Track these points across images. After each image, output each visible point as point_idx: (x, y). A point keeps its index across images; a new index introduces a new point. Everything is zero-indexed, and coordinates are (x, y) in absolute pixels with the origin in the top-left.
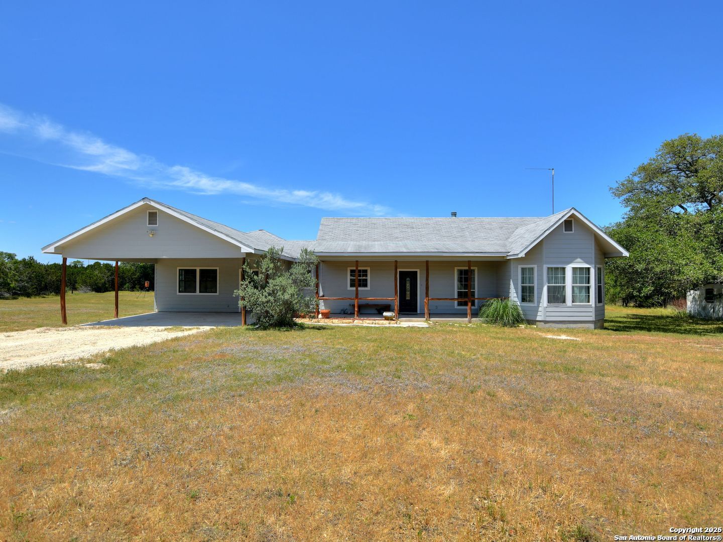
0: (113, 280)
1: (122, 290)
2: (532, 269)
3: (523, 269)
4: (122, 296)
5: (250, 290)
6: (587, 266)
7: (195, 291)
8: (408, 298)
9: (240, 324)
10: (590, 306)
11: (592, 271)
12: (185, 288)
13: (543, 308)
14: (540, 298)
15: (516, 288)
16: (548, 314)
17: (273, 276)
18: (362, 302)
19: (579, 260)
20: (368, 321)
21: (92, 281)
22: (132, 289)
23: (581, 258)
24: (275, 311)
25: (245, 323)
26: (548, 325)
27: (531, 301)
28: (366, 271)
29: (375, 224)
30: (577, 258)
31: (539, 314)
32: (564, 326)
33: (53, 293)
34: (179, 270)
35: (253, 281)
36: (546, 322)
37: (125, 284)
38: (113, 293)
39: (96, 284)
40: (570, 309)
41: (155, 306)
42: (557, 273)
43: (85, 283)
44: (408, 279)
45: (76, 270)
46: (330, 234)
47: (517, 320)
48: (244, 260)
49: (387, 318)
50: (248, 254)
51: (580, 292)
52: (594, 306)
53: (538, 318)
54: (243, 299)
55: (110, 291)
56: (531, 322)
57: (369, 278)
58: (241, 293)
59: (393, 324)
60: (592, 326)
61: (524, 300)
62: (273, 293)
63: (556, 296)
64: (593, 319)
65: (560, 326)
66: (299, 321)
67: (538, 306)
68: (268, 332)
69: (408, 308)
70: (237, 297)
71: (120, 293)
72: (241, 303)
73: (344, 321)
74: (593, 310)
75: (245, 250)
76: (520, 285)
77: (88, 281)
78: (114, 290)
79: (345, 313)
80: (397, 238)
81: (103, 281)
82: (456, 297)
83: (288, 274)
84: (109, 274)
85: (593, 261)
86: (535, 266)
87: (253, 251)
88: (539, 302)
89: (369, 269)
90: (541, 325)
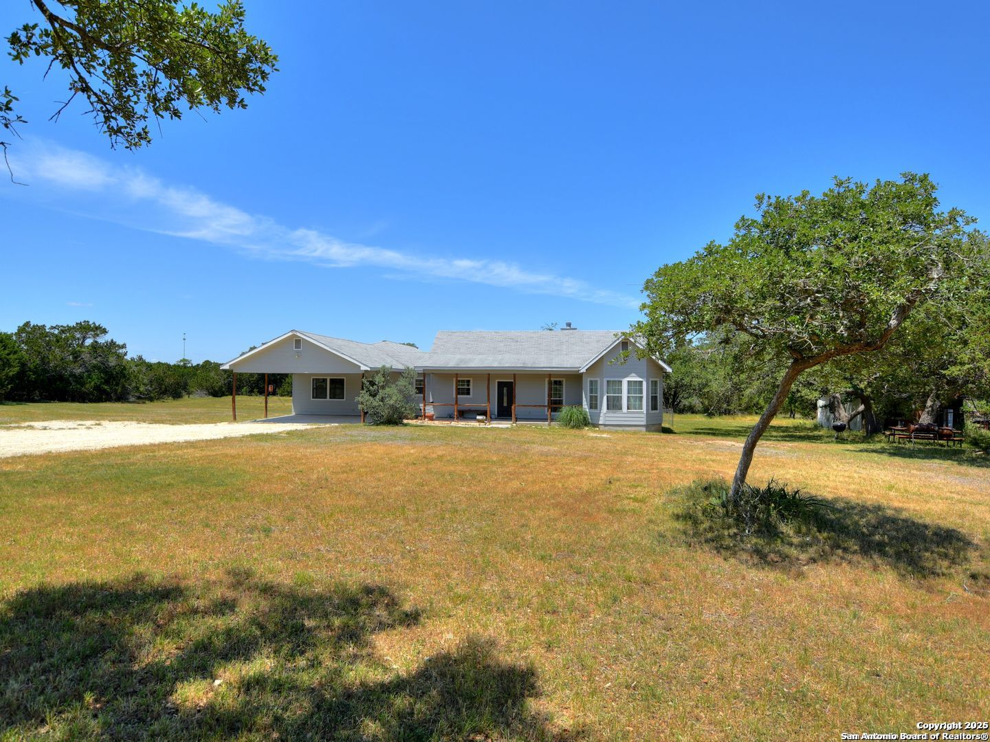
0: (229, 383)
1: (239, 395)
2: (596, 381)
3: (591, 382)
4: (239, 400)
5: (367, 397)
6: (641, 380)
7: (326, 398)
8: (505, 404)
9: (360, 422)
10: (642, 413)
11: (645, 384)
12: (316, 395)
13: (604, 415)
14: (601, 405)
15: (586, 398)
16: (607, 419)
17: (383, 387)
18: (461, 408)
19: (633, 374)
20: (462, 423)
21: (208, 384)
22: (250, 393)
23: (635, 373)
24: (385, 413)
25: (364, 421)
26: (607, 428)
27: (596, 408)
28: (468, 381)
29: (484, 338)
30: (631, 373)
31: (601, 418)
32: (621, 429)
33: (170, 398)
34: (313, 379)
35: (369, 391)
36: (605, 425)
37: (243, 387)
38: (230, 398)
39: (212, 388)
40: (624, 415)
41: (293, 410)
42: (615, 385)
43: (201, 387)
44: (505, 389)
45: (186, 371)
46: (442, 347)
47: (585, 422)
48: (363, 376)
49: (479, 421)
50: (366, 371)
51: (635, 401)
52: (645, 412)
53: (600, 422)
54: (362, 403)
55: (227, 395)
56: (595, 425)
57: (471, 387)
58: (360, 399)
59: (482, 425)
60: (644, 429)
61: (591, 407)
62: (382, 400)
63: (614, 404)
64: (644, 423)
65: (618, 428)
66: (405, 421)
67: (600, 413)
68: (379, 427)
69: (504, 413)
70: (358, 403)
71: (238, 398)
72: (360, 407)
73: (444, 422)
74: (644, 416)
75: (363, 368)
76: (589, 394)
77: (204, 384)
78: (231, 394)
79: (450, 417)
80: (500, 351)
81: (220, 384)
82: (546, 404)
83: (394, 385)
84: (226, 376)
85: (645, 375)
86: (598, 379)
87: (369, 369)
88: (601, 409)
89: (471, 379)
90: (602, 428)
